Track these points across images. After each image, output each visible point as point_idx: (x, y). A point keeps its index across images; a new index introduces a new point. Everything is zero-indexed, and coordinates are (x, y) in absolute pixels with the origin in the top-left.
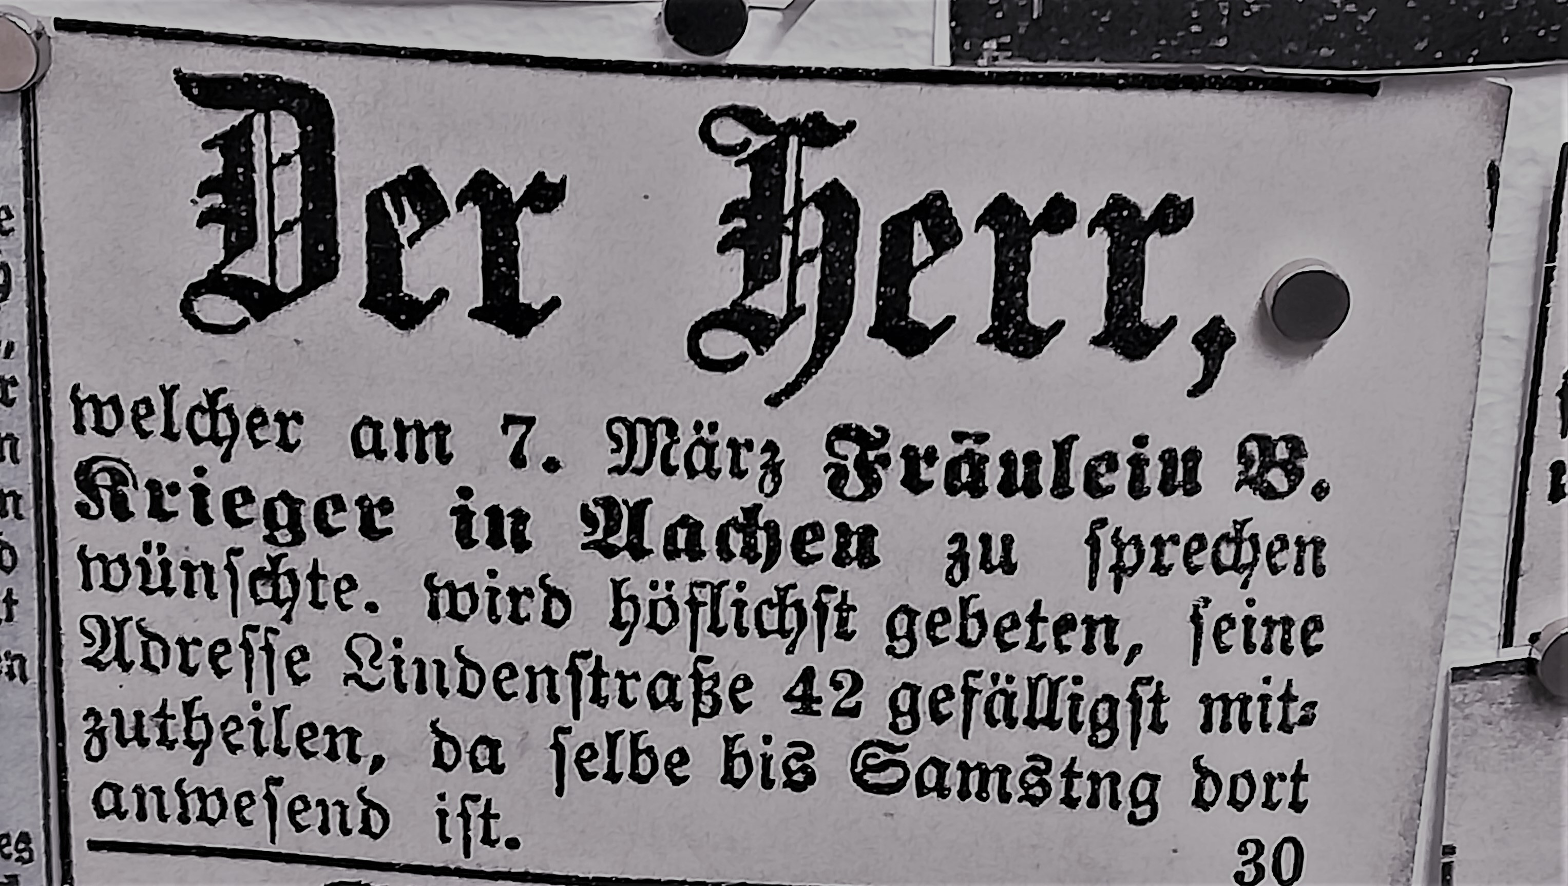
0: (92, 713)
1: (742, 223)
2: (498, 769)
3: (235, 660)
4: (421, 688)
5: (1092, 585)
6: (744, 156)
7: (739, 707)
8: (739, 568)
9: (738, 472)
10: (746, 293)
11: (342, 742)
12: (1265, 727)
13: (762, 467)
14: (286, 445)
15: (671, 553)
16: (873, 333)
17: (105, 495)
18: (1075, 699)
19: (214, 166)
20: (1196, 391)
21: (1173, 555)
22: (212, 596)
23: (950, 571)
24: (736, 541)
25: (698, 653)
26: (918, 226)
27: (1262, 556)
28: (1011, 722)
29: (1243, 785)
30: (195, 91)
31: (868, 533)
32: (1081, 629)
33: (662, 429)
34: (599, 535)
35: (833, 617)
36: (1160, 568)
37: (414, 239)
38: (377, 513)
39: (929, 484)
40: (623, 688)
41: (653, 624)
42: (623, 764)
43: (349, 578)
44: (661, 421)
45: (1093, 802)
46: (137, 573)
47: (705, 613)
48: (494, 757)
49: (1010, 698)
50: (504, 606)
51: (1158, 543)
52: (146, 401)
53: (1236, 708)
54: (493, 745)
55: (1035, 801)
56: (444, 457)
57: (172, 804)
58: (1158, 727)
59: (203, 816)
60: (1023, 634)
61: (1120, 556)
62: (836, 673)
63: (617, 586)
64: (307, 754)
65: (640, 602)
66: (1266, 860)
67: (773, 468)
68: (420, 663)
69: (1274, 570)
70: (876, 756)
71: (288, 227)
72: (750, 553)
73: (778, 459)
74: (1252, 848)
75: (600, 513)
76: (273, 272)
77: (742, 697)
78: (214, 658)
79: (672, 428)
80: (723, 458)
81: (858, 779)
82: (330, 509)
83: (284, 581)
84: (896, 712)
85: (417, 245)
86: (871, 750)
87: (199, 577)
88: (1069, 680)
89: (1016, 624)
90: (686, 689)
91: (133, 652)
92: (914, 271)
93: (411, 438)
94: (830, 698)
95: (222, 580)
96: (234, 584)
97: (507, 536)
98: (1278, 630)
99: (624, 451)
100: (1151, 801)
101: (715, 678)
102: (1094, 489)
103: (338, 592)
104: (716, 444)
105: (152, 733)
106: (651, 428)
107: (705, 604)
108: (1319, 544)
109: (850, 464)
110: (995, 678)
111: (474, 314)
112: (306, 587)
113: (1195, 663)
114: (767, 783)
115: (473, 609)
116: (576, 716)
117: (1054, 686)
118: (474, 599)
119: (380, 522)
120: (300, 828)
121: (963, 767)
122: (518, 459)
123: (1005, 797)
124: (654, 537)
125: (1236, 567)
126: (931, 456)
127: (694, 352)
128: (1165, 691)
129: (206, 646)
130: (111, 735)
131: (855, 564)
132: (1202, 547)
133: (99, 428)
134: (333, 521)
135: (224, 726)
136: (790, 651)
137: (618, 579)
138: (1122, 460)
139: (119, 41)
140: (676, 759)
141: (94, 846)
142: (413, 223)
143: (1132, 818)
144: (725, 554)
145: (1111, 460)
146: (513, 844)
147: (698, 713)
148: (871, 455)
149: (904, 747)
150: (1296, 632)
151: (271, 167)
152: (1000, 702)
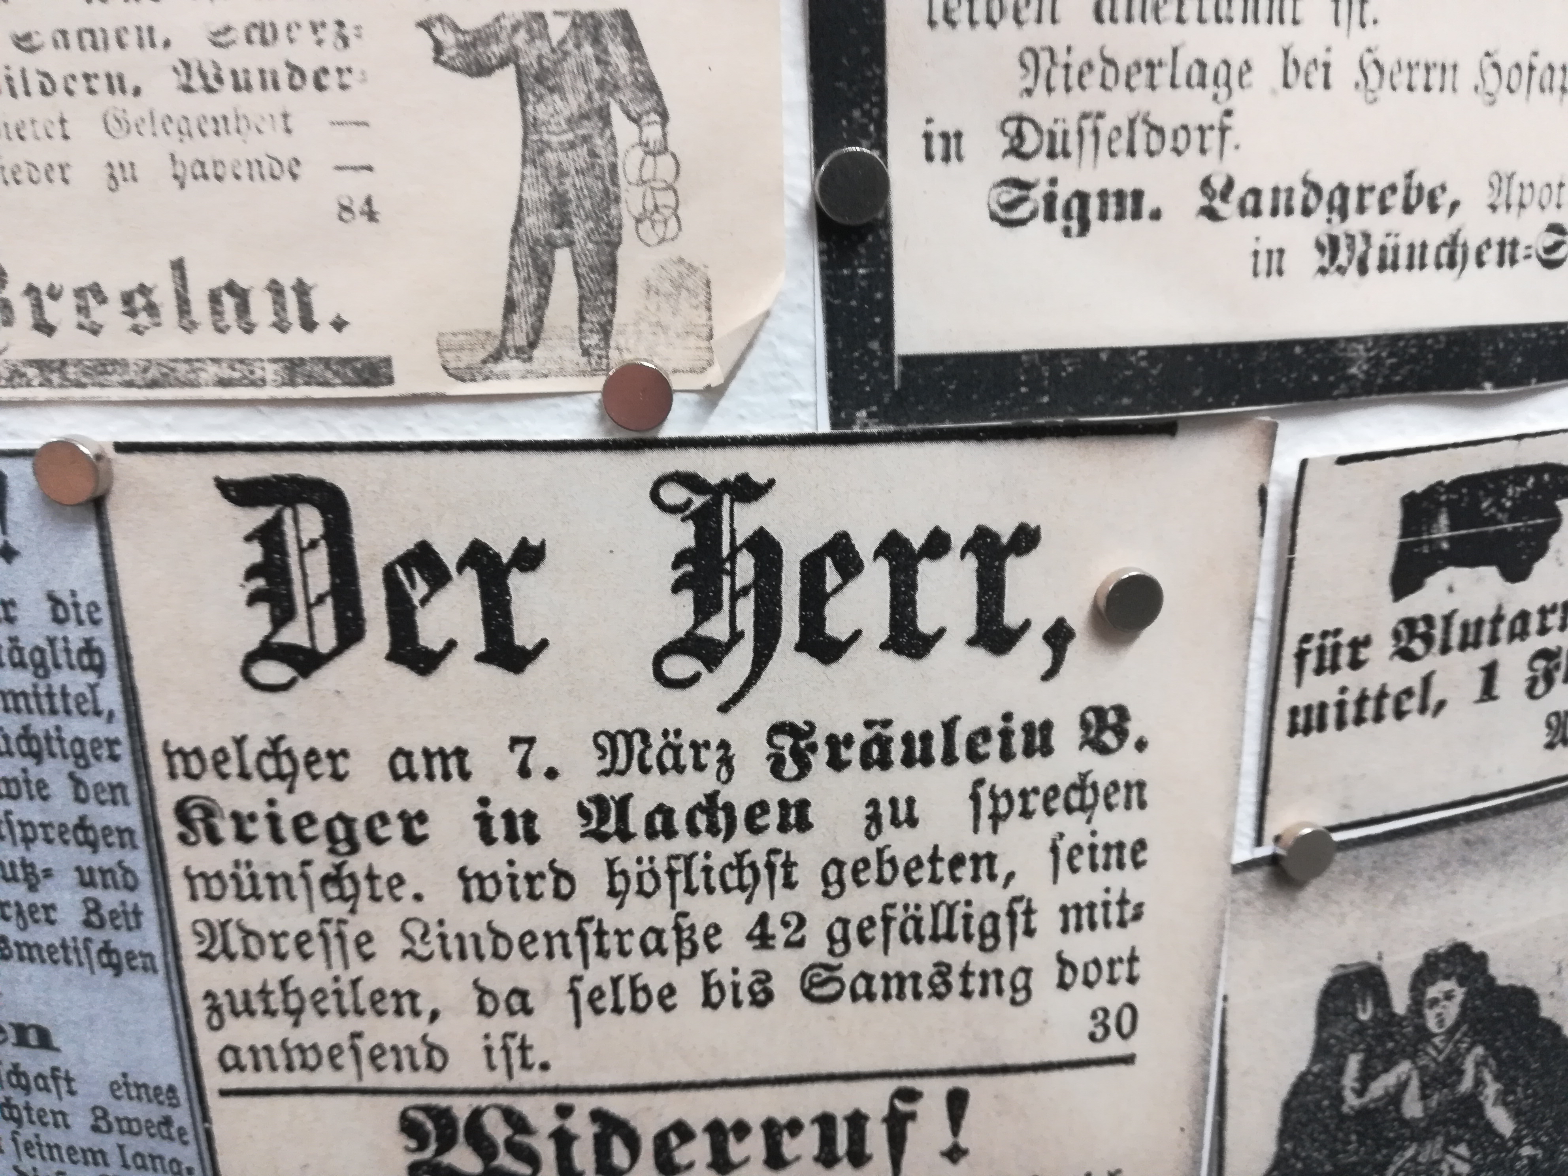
0: (209, 995)
1: (689, 568)
2: (528, 1011)
3: (315, 946)
4: (463, 956)
5: (976, 830)
6: (687, 513)
7: (712, 949)
8: (705, 842)
9: (699, 767)
10: (697, 624)
11: (406, 1003)
12: (1107, 924)
13: (718, 761)
14: (338, 776)
15: (651, 834)
16: (799, 648)
17: (200, 826)
18: (967, 918)
19: (255, 553)
20: (1048, 676)
21: (1036, 802)
22: (292, 898)
23: (868, 829)
24: (701, 821)
25: (678, 910)
26: (829, 561)
27: (1101, 799)
28: (919, 939)
29: (1093, 969)
30: (233, 494)
31: (803, 805)
32: (969, 865)
33: (637, 738)
34: (593, 825)
35: (780, 873)
36: (1026, 814)
37: (425, 601)
38: (415, 824)
39: (848, 763)
40: (621, 943)
41: (641, 892)
42: (625, 999)
43: (397, 876)
44: (637, 731)
45: (984, 993)
46: (231, 884)
47: (681, 880)
48: (524, 1003)
49: (918, 921)
50: (522, 887)
51: (1024, 794)
52: (222, 750)
53: (1085, 914)
54: (523, 994)
55: (940, 996)
56: (465, 775)
57: (280, 1059)
58: (1029, 932)
59: (304, 1065)
60: (925, 873)
61: (996, 806)
62: (785, 915)
63: (610, 863)
64: (381, 1013)
65: (630, 874)
66: (1111, 1022)
67: (726, 761)
68: (460, 937)
69: (1110, 807)
70: (819, 975)
71: (321, 599)
72: (713, 829)
73: (730, 754)
74: (1100, 1015)
75: (593, 809)
76: (312, 637)
77: (714, 941)
78: (299, 946)
79: (645, 736)
80: (687, 756)
81: (807, 994)
82: (377, 823)
83: (347, 883)
84: (832, 940)
85: (429, 606)
86: (815, 971)
87: (281, 886)
88: (962, 903)
89: (920, 865)
90: (670, 939)
91: (236, 945)
92: (827, 597)
93: (437, 762)
94: (781, 934)
95: (299, 886)
96: (309, 888)
97: (521, 832)
98: (1114, 853)
99: (609, 757)
100: (1027, 988)
101: (692, 928)
102: (975, 757)
103: (391, 888)
104: (681, 746)
105: (257, 1005)
106: (628, 737)
107: (680, 872)
108: (1141, 785)
109: (786, 753)
110: (906, 907)
111: (480, 658)
112: (365, 886)
113: (1055, 881)
114: (737, 1003)
115: (498, 892)
116: (586, 966)
117: (951, 910)
118: (498, 884)
119: (419, 830)
120: (380, 1069)
121: (886, 977)
122: (524, 771)
123: (917, 995)
124: (636, 822)
125: (1083, 808)
126: (849, 740)
127: (659, 675)
128: (1034, 906)
129: (293, 936)
130: (226, 1009)
131: (794, 830)
132: (1057, 795)
133: (189, 775)
134: (382, 832)
135: (313, 995)
136: (749, 901)
137: (611, 858)
138: (994, 733)
139: (166, 459)
140: (666, 992)
141: (224, 1093)
142: (422, 588)
143: (1013, 1002)
144: (694, 831)
145: (985, 733)
146: (545, 1067)
147: (680, 957)
148: (803, 744)
149: (840, 966)
150: (1127, 853)
151: (302, 551)
152: (910, 926)
